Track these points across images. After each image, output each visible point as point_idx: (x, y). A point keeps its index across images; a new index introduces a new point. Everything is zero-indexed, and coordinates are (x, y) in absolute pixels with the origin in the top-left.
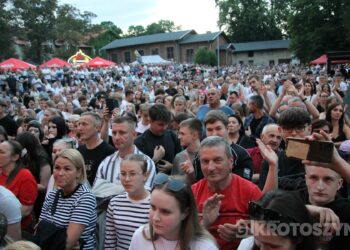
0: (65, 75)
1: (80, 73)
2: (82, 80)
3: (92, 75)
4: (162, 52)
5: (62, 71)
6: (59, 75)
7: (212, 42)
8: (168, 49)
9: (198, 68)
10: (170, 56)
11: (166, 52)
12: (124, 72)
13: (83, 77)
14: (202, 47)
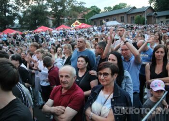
0: (63, 33)
1: (71, 31)
2: (71, 35)
3: (77, 32)
4: (118, 19)
5: (62, 31)
6: (61, 33)
7: (144, 12)
8: (121, 17)
9: (135, 26)
10: (122, 21)
11: (120, 19)
12: (94, 30)
13: (72, 33)
14: (138, 15)
